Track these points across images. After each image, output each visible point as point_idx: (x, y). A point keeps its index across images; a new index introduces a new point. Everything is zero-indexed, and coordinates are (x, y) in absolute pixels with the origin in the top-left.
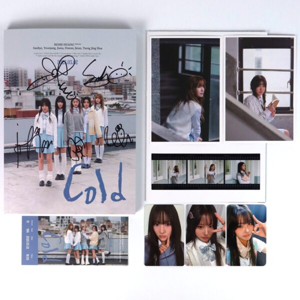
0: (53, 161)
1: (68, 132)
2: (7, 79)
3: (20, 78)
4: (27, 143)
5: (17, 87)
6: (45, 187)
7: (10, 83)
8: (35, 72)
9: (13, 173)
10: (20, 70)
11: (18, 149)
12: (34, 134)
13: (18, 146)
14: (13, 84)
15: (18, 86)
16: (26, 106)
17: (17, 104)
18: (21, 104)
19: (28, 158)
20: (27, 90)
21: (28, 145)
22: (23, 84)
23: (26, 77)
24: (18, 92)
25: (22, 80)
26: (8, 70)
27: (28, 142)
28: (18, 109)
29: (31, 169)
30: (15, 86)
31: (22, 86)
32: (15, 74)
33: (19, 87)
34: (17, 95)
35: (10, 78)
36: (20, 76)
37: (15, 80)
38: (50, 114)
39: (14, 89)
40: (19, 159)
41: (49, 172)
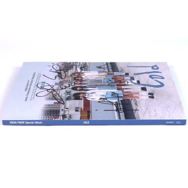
0: (130, 92)
1: (103, 85)
2: (51, 117)
3: (52, 109)
4: (115, 105)
5: (61, 111)
6: (154, 96)
7: (56, 116)
8: (47, 100)
9: (145, 113)
10: (44, 109)
11: (120, 110)
12: (106, 101)
13: (117, 110)
14: (57, 113)
15: (59, 110)
16: (79, 105)
17: (77, 111)
18: (77, 108)
19: (129, 104)
20: (64, 104)
21: (117, 104)
22: (58, 106)
23: (52, 105)
24: (65, 110)
25: (53, 108)
26: (43, 117)
27: (113, 104)
28: (81, 110)
29: (139, 102)
30: (59, 112)
31: (60, 108)
32: (47, 112)
33: (61, 109)
34: (68, 111)
35: (50, 116)
36: (49, 109)
37: (53, 112)
38: (87, 93)
39: (61, 113)
40: (130, 109)
41: (140, 94)
